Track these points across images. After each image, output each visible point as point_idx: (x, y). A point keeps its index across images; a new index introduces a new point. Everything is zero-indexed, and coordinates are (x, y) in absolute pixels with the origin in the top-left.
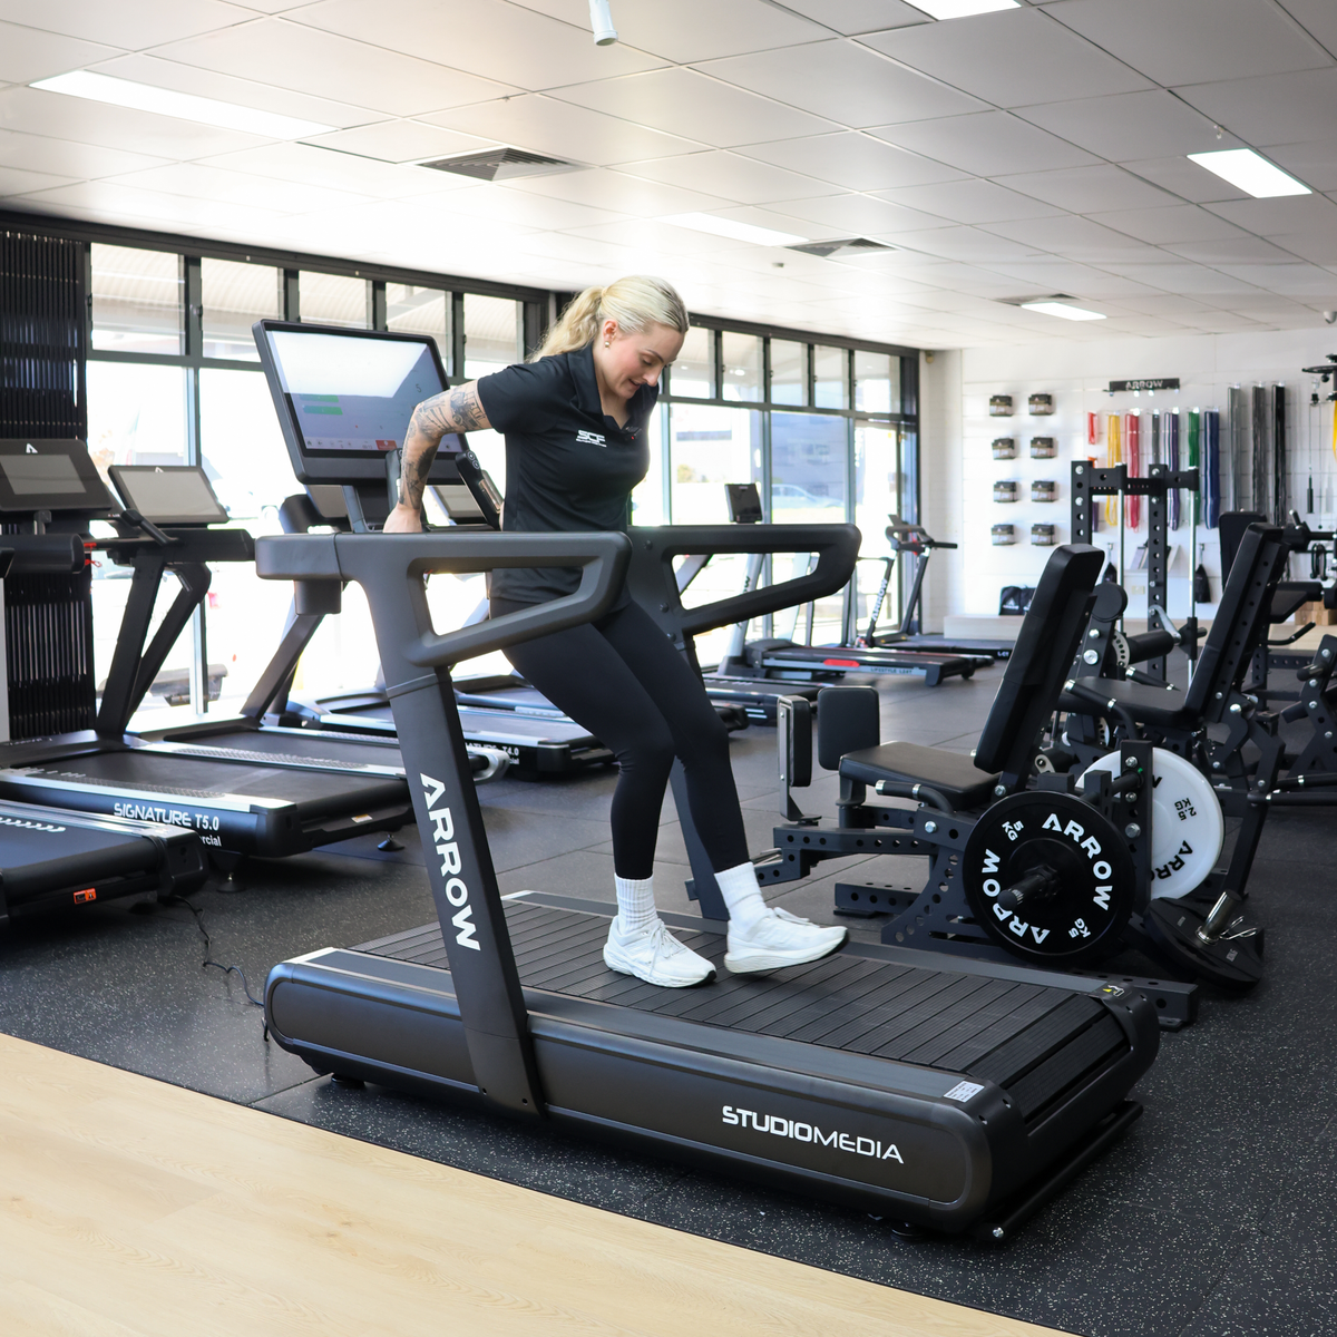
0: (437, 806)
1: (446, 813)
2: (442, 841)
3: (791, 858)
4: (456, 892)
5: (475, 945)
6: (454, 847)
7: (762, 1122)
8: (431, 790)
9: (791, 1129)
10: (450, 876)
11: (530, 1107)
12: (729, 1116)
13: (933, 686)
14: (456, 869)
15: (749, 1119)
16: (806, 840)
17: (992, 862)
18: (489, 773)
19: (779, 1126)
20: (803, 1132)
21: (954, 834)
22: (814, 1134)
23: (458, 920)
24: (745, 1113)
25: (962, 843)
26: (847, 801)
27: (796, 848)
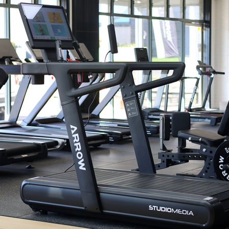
0: (74, 133)
1: (77, 135)
2: (76, 142)
3: (164, 162)
4: (79, 155)
5: (84, 169)
6: (79, 144)
7: (159, 209)
8: (73, 129)
9: (166, 210)
10: (78, 151)
11: (98, 211)
12: (151, 208)
13: (213, 126)
14: (80, 149)
15: (156, 208)
16: (168, 156)
17: (222, 159)
18: (58, 147)
19: (163, 209)
20: (169, 210)
21: (211, 152)
22: (172, 210)
23: (80, 163)
24: (155, 207)
25: (213, 155)
26: (180, 146)
27: (165, 158)
